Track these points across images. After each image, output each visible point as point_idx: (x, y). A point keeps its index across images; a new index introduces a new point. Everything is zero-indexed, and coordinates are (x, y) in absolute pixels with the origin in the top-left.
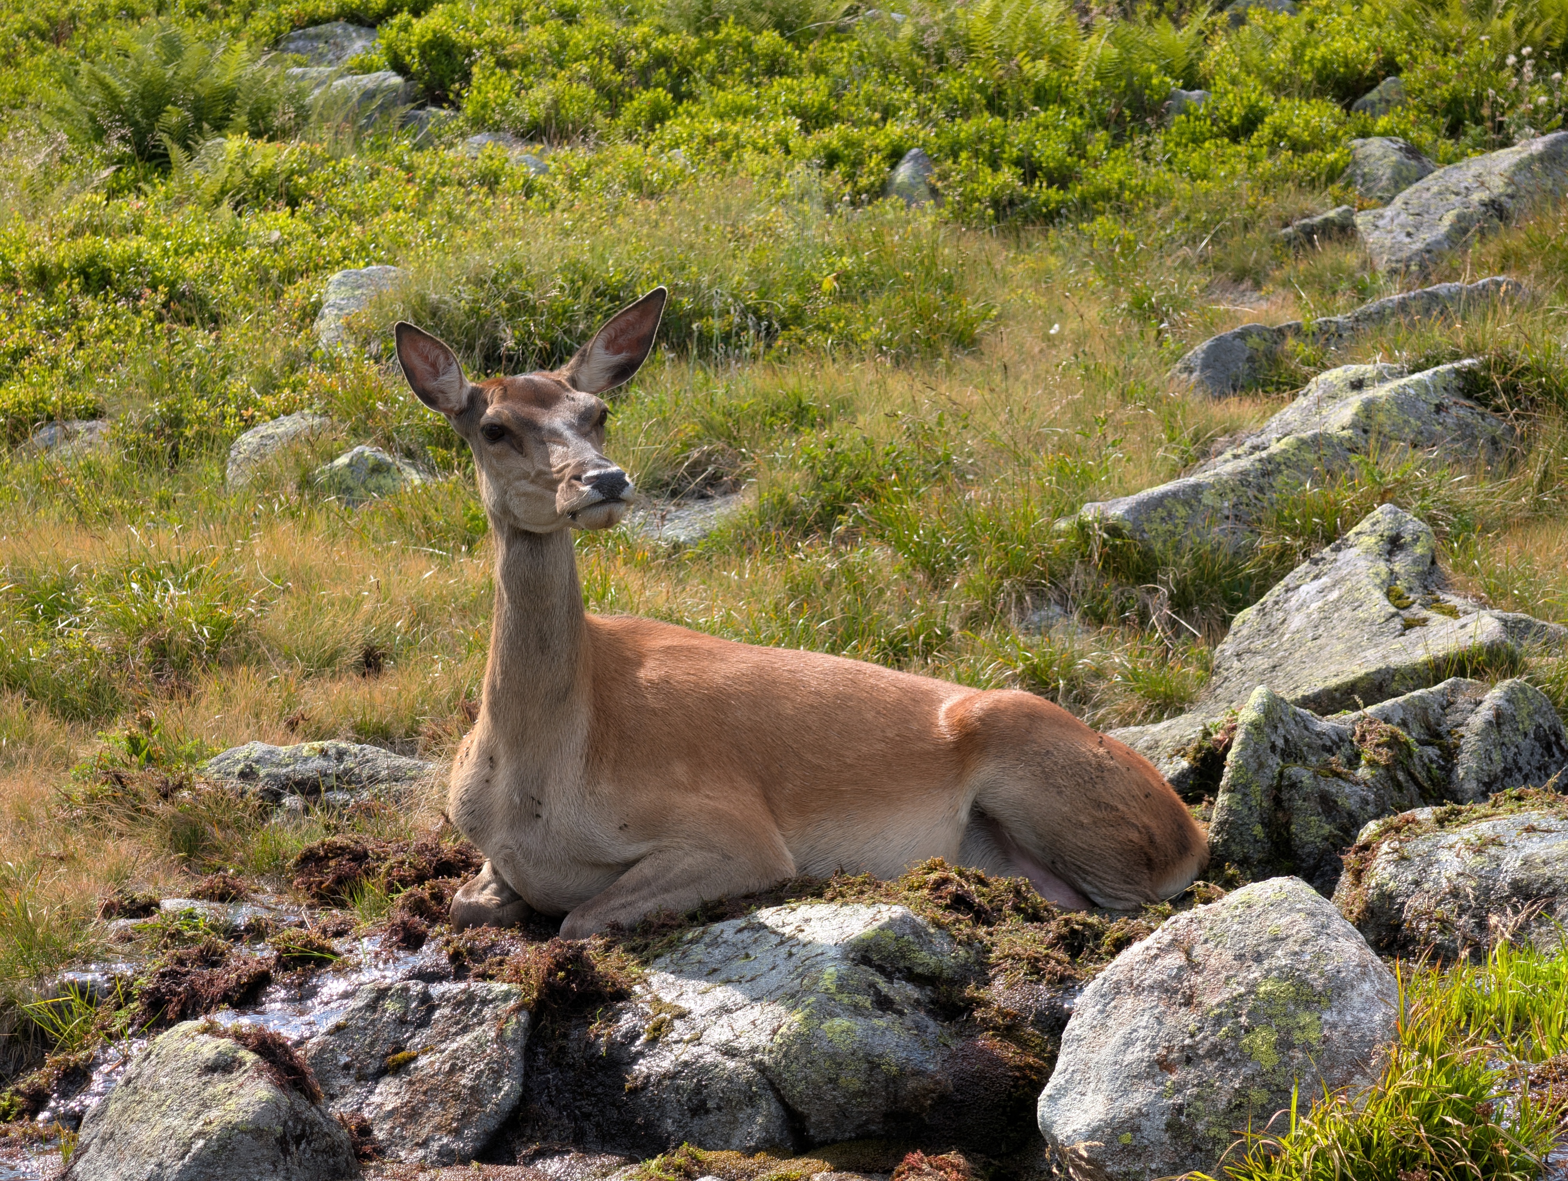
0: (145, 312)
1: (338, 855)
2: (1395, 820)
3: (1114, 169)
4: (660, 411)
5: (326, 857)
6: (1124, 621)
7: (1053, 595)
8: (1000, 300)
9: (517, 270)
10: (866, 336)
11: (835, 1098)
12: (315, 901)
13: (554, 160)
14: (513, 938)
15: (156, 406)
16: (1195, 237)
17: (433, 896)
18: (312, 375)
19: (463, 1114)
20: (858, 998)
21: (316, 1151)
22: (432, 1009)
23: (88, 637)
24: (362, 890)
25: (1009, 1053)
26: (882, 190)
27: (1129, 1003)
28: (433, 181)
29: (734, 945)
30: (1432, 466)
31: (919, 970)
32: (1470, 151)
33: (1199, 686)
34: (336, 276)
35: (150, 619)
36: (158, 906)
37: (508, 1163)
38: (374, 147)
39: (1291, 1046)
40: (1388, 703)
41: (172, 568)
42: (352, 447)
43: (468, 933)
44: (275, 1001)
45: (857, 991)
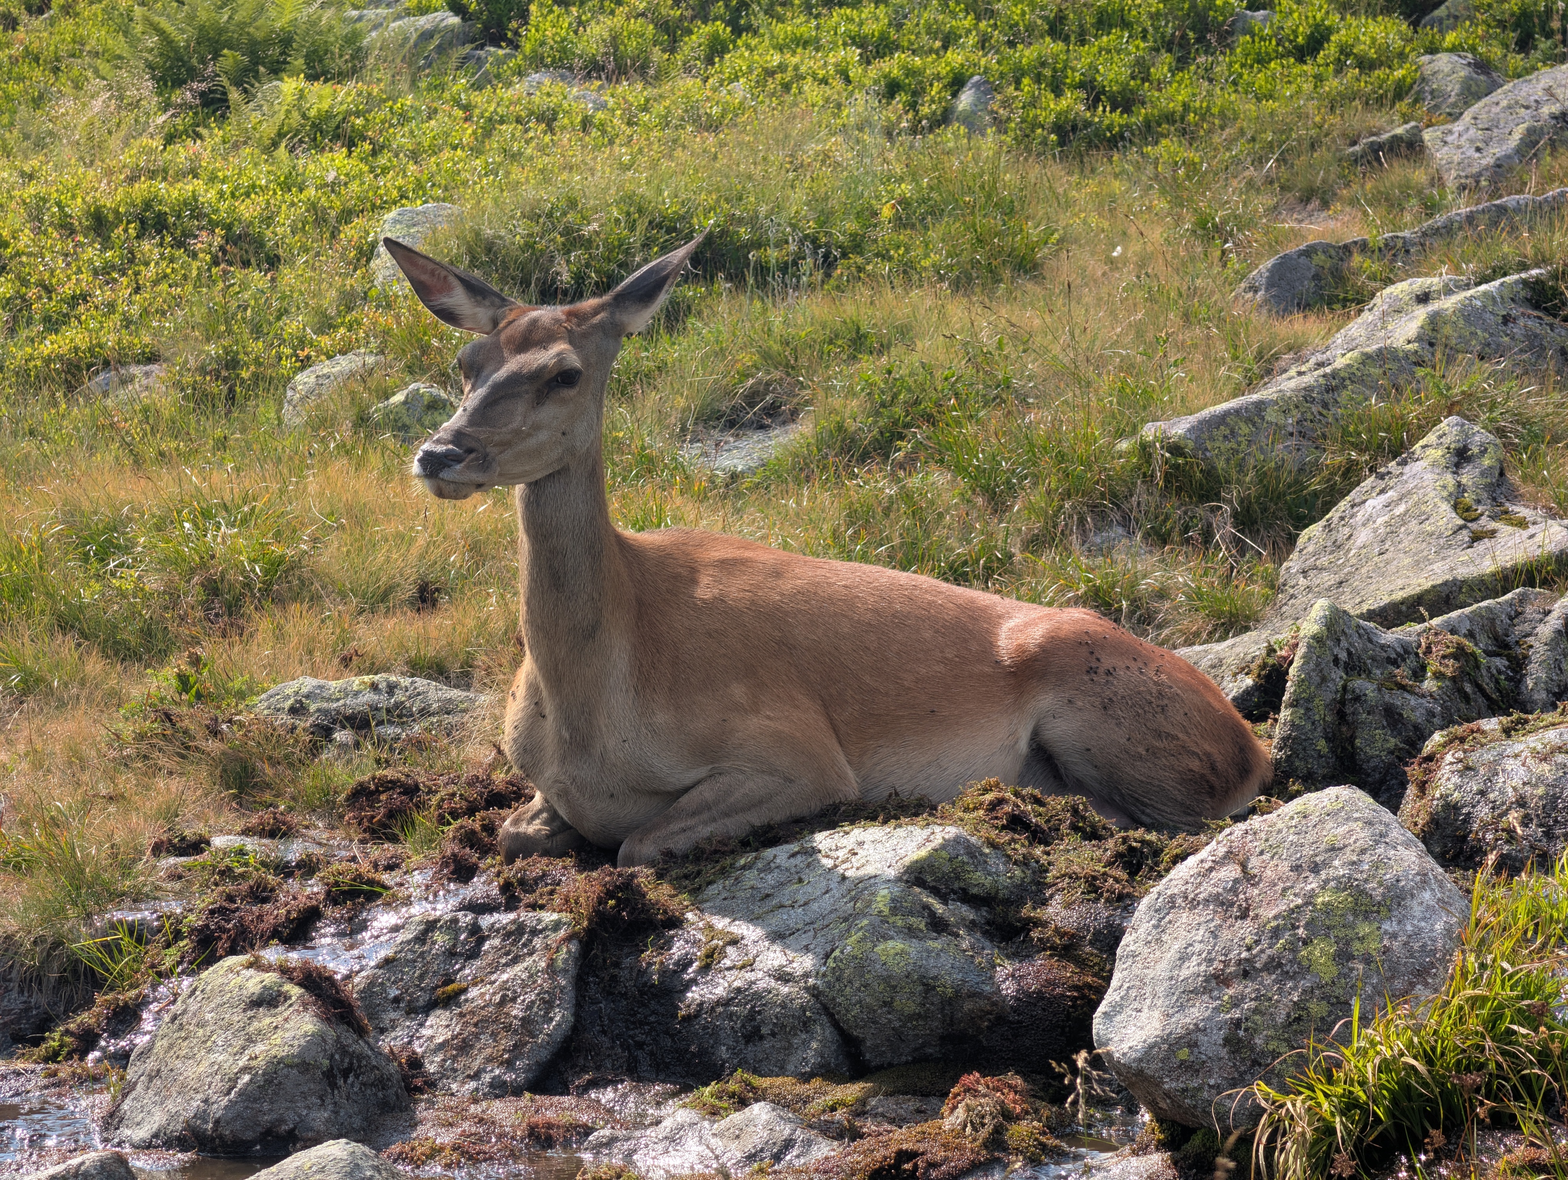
0: (201, 255)
1: (389, 789)
2: (1457, 730)
3: (1178, 91)
4: (717, 342)
5: (377, 792)
6: (1187, 541)
7: (1116, 516)
8: (1062, 224)
9: (572, 204)
10: (926, 263)
11: (890, 1021)
12: (367, 835)
13: (612, 96)
14: (565, 868)
15: (212, 349)
16: (1260, 158)
17: (484, 828)
18: (367, 315)
19: (515, 1045)
20: (912, 920)
21: (364, 1084)
22: (482, 940)
23: (140, 578)
24: (413, 823)
25: (1068, 972)
26: (944, 118)
27: (1185, 917)
28: (490, 119)
29: (787, 870)
30: (1500, 378)
31: (975, 891)
32: (1540, 64)
33: (1265, 604)
34: (393, 214)
35: (202, 558)
36: (208, 843)
37: (562, 1094)
38: (431, 88)
39: (1351, 957)
40: (1454, 614)
41: (226, 508)
42: (407, 384)
43: (519, 863)
44: (325, 936)
45: (911, 913)
